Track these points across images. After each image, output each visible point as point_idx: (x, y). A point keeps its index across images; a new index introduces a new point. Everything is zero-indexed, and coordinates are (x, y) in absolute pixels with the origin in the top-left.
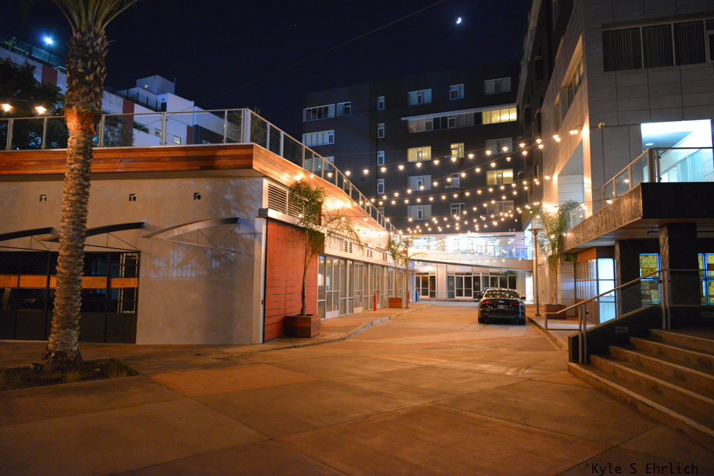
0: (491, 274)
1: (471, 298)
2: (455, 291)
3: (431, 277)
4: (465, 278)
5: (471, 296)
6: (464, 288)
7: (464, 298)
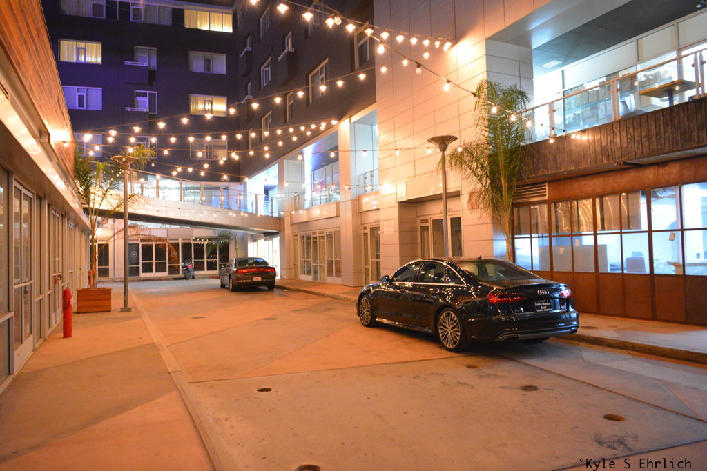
0: (196, 239)
1: (166, 274)
2: (140, 266)
3: (99, 245)
4: (156, 245)
5: (166, 271)
6: (154, 261)
7: (154, 274)
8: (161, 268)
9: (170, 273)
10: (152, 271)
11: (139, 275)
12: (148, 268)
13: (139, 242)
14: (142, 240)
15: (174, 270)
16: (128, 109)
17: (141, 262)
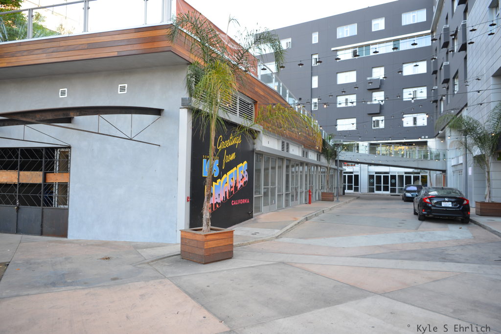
0: (406, 173)
1: (388, 192)
2: (375, 187)
3: (354, 175)
4: (384, 176)
5: (388, 190)
6: (382, 185)
7: (382, 192)
8: (386, 189)
9: (391, 192)
10: (381, 190)
11: (374, 192)
12: (379, 189)
13: (374, 174)
14: (376, 173)
15: (393, 191)
16: (369, 103)
17: (375, 185)
